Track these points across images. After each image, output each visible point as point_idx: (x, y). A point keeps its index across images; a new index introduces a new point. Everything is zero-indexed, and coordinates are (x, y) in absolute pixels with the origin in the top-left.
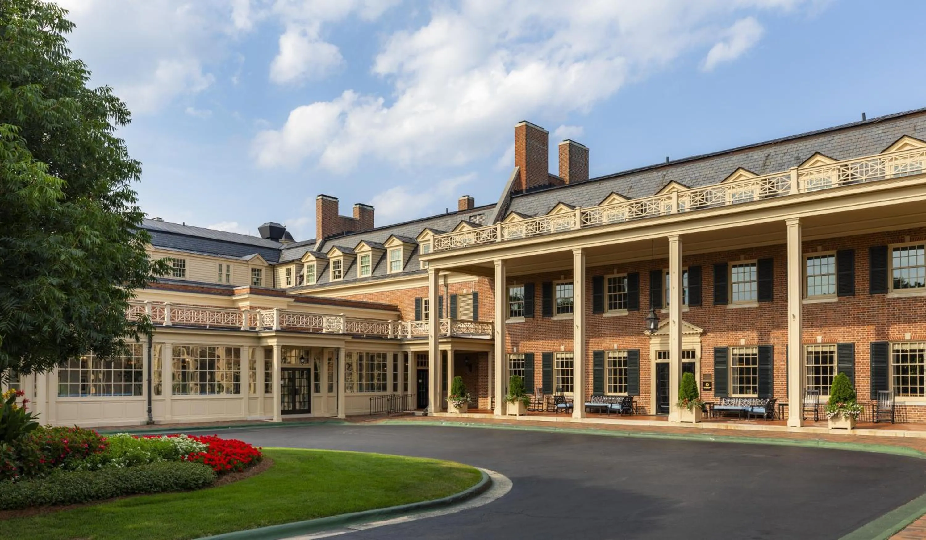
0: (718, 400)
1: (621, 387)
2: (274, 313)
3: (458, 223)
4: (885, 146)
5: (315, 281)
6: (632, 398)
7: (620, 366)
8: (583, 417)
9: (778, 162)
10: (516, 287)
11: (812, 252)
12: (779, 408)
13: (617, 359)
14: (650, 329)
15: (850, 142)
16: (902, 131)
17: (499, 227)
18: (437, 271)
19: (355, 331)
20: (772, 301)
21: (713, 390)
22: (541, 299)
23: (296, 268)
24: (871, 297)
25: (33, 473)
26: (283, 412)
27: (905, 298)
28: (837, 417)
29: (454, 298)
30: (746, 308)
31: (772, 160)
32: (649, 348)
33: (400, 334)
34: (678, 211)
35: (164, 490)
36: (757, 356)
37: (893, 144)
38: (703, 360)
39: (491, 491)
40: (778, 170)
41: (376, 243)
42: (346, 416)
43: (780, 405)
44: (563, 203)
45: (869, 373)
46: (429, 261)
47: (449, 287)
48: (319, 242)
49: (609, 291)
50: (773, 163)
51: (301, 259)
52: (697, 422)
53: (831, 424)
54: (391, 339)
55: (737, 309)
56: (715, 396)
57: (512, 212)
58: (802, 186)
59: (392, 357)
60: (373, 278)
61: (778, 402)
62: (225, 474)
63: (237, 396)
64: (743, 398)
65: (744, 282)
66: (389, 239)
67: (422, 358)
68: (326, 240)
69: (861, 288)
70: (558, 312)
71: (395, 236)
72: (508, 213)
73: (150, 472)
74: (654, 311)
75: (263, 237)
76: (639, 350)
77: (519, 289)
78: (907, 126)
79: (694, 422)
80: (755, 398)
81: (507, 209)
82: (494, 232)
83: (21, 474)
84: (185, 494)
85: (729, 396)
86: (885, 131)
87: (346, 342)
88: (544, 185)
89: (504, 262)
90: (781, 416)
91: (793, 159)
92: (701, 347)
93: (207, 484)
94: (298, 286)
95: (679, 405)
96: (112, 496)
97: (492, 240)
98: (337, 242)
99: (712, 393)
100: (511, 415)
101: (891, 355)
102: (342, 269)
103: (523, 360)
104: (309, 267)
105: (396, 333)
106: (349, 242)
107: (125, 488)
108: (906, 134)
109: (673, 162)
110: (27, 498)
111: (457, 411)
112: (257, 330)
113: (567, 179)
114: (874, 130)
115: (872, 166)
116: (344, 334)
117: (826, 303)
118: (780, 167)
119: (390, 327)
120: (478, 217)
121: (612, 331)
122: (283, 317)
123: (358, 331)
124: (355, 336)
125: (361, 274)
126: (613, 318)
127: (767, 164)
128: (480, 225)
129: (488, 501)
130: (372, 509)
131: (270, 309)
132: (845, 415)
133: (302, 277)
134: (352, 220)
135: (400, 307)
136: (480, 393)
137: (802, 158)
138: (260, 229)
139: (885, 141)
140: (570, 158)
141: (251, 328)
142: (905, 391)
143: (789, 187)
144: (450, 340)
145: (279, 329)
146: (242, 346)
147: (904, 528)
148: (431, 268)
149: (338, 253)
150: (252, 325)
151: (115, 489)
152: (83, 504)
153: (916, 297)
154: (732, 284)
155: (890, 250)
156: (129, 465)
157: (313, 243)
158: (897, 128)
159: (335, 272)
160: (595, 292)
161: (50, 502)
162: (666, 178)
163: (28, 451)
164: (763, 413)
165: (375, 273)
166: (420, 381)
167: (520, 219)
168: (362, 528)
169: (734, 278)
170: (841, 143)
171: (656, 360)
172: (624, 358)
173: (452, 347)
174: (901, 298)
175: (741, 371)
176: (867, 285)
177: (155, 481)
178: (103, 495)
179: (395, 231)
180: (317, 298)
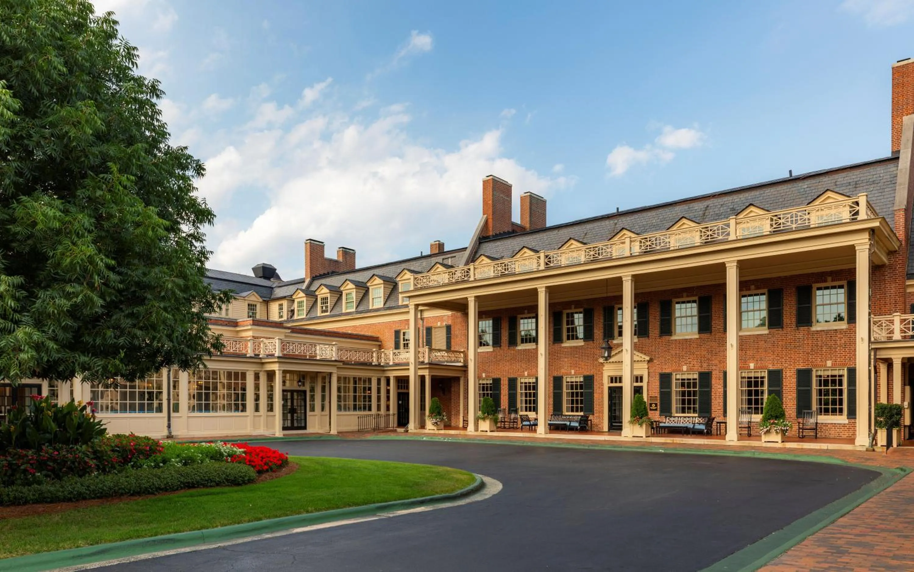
0: (663, 419)
1: (577, 407)
2: (277, 342)
3: (433, 265)
4: (810, 199)
5: (305, 315)
6: (588, 417)
7: (577, 389)
8: (546, 433)
9: (716, 212)
10: (485, 320)
11: (746, 290)
12: (717, 425)
13: (574, 384)
14: (604, 357)
15: (779, 195)
16: (824, 186)
17: (472, 267)
18: (417, 306)
19: (344, 359)
20: (711, 333)
21: (658, 410)
22: (507, 331)
23: (287, 304)
24: (798, 329)
25: (107, 470)
26: (284, 428)
27: (827, 331)
28: (769, 432)
29: (429, 330)
30: (687, 339)
31: (711, 210)
32: (602, 373)
33: (383, 361)
34: (631, 254)
35: (218, 484)
36: (697, 381)
37: (818, 197)
38: (650, 384)
39: (486, 489)
40: (716, 220)
41: (359, 282)
42: (338, 432)
43: (717, 423)
44: (526, 247)
45: (795, 395)
46: (410, 297)
47: (425, 321)
48: (307, 281)
49: (568, 324)
50: (711, 214)
51: (292, 295)
52: (647, 437)
53: (764, 438)
54: (376, 365)
55: (680, 340)
56: (660, 415)
57: (481, 255)
58: (738, 234)
59: (376, 381)
60: (357, 312)
61: (716, 420)
62: (263, 474)
63: (243, 414)
64: (685, 417)
65: (686, 317)
66: (371, 278)
67: (403, 382)
68: (314, 279)
69: (789, 322)
70: (522, 342)
71: (377, 276)
72: (478, 256)
73: (205, 470)
74: (608, 341)
75: (256, 276)
76: (593, 375)
77: (487, 322)
78: (829, 182)
79: (644, 436)
80: (695, 417)
81: (476, 252)
82: (467, 272)
83: (99, 471)
84: (236, 488)
85: (673, 415)
86: (810, 186)
87: (338, 368)
88: (508, 231)
89: (477, 298)
90: (719, 432)
91: (729, 210)
92: (649, 373)
93: (251, 481)
94: (290, 320)
95: (631, 422)
96: (177, 489)
97: (466, 279)
98: (323, 281)
99: (658, 412)
100: (483, 431)
101: (814, 380)
102: (329, 304)
103: (490, 384)
104: (299, 303)
105: (380, 361)
106: (335, 281)
107: (187, 483)
108: (829, 188)
109: (622, 212)
110: (111, 489)
111: (435, 428)
112: (261, 356)
113: (528, 226)
114: (800, 185)
115: (800, 216)
116: (336, 361)
117: (758, 335)
118: (718, 217)
119: (374, 355)
120: (450, 259)
121: (570, 359)
122: (284, 345)
123: (347, 358)
124: (344, 363)
125: (347, 308)
126: (571, 347)
127: (706, 214)
128: (452, 267)
129: (487, 497)
130: (395, 500)
131: (271, 338)
132: (776, 430)
133: (293, 311)
134: (336, 261)
135: (381, 337)
136: (453, 413)
137: (737, 209)
138: (254, 269)
139: (809, 195)
140: (530, 208)
141: (255, 355)
142: (827, 411)
143: (728, 234)
144: (428, 366)
145: (281, 355)
146: (248, 370)
147: (848, 513)
148: (412, 303)
149: (325, 290)
150: (257, 352)
151: (179, 483)
152: (155, 495)
153: (836, 330)
154: (675, 319)
155: (814, 289)
156: (185, 464)
157: (302, 281)
158: (820, 184)
159: (322, 307)
160: (555, 325)
161: (128, 493)
162: (617, 226)
163: (102, 451)
164: (704, 430)
165: (358, 308)
166: (400, 402)
167: (489, 261)
168: (391, 515)
169: (677, 313)
170: (771, 197)
171: (608, 384)
172: (580, 382)
173: (429, 372)
174: (824, 331)
175: (683, 394)
176: (794, 320)
177: (211, 477)
178: (170, 488)
179: (376, 271)
180: (309, 330)
